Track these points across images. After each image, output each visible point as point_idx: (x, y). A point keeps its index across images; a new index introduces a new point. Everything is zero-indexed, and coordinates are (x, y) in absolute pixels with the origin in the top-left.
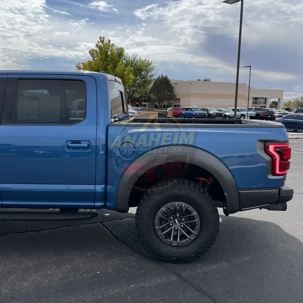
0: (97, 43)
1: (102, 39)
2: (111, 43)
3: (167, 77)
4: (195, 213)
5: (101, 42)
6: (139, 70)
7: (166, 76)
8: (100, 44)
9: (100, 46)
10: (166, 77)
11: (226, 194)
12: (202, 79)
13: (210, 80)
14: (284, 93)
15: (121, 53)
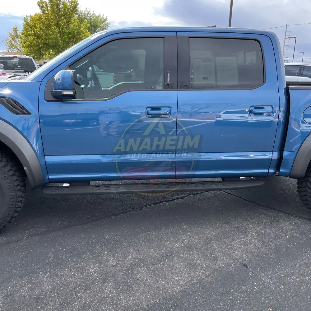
15: (74, 6)
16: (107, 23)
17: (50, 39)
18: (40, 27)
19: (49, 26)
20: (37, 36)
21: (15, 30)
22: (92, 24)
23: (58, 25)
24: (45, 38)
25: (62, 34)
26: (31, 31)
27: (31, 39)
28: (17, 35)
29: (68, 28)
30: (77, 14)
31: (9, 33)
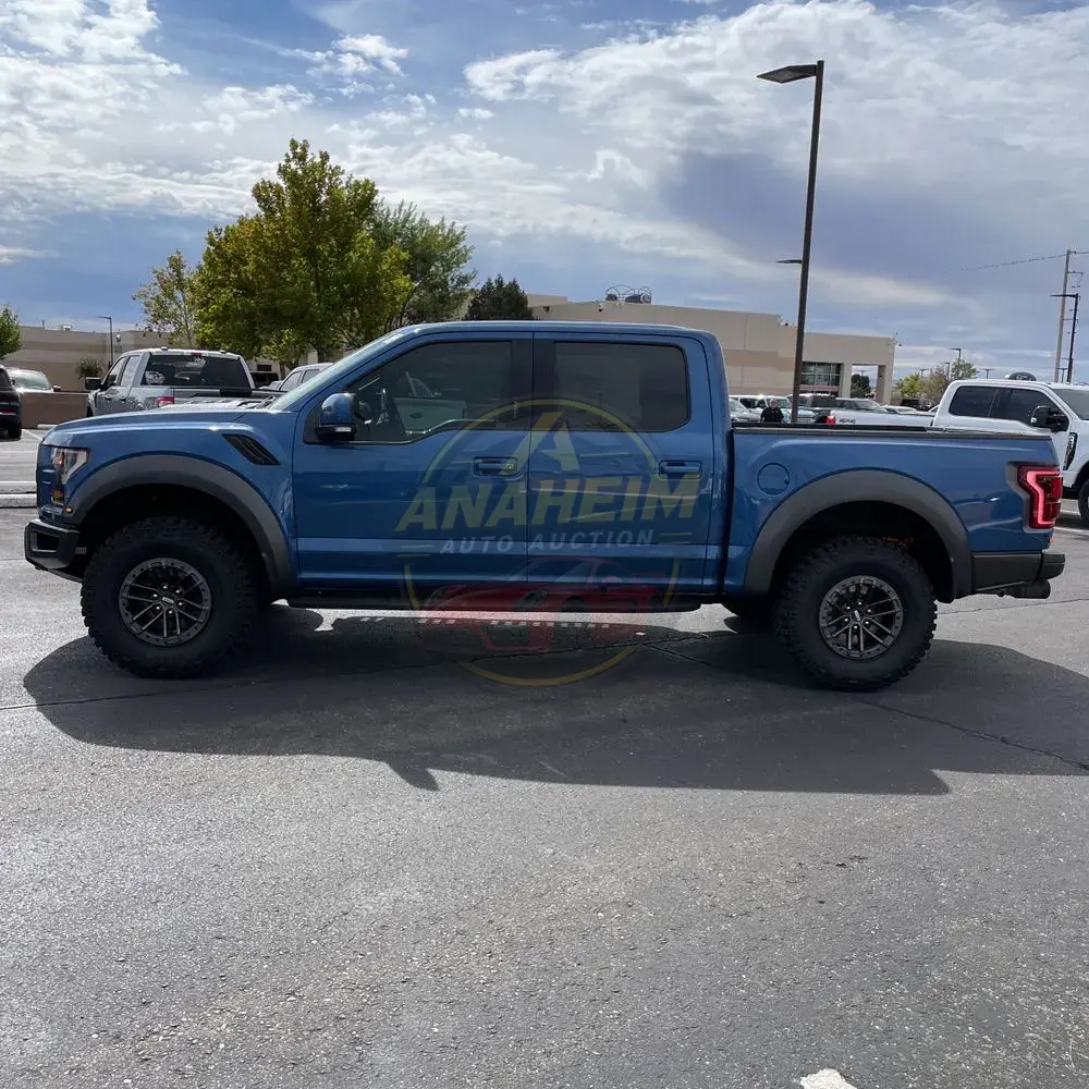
0: (284, 163)
1: (299, 150)
2: (332, 163)
3: (517, 287)
4: (894, 596)
5: (294, 157)
6: (424, 260)
7: (515, 281)
8: (293, 165)
9: (295, 173)
10: (514, 286)
11: (952, 560)
12: (623, 293)
13: (650, 298)
14: (897, 347)
15: (364, 199)
16: (465, 246)
17: (285, 296)
18: (256, 261)
19: (286, 256)
20: (246, 288)
21: (176, 265)
22: (418, 251)
23: (311, 254)
24: (272, 294)
25: (322, 282)
26: (228, 271)
27: (226, 295)
28: (179, 281)
29: (341, 264)
30: (373, 221)
31: (155, 272)
